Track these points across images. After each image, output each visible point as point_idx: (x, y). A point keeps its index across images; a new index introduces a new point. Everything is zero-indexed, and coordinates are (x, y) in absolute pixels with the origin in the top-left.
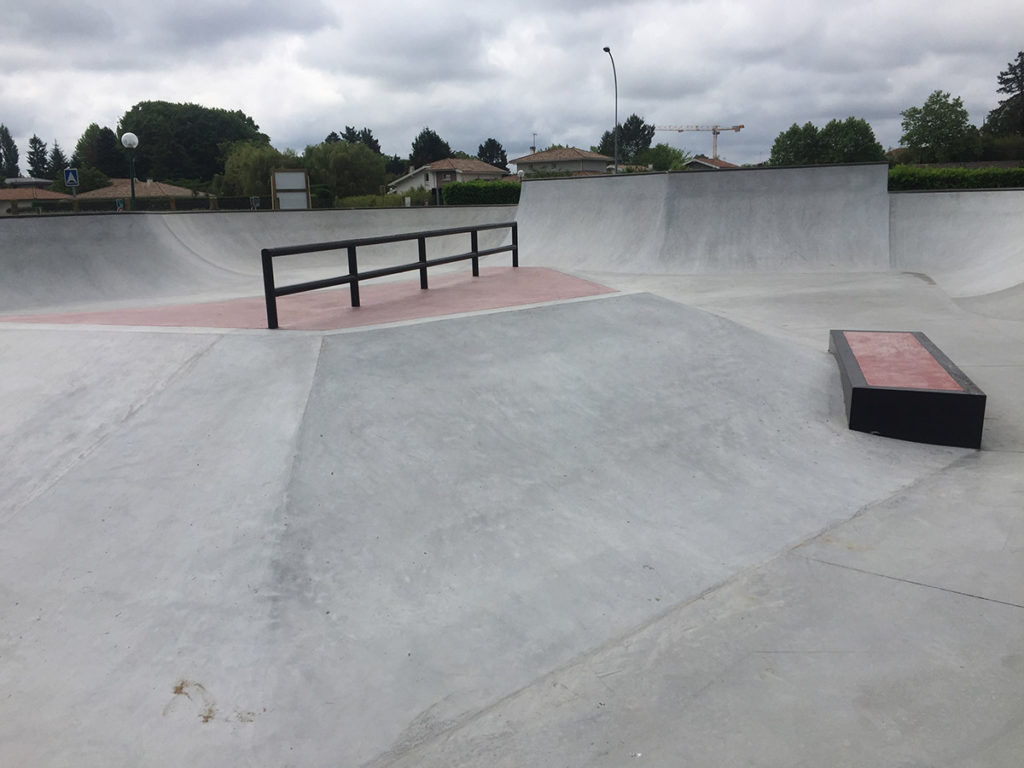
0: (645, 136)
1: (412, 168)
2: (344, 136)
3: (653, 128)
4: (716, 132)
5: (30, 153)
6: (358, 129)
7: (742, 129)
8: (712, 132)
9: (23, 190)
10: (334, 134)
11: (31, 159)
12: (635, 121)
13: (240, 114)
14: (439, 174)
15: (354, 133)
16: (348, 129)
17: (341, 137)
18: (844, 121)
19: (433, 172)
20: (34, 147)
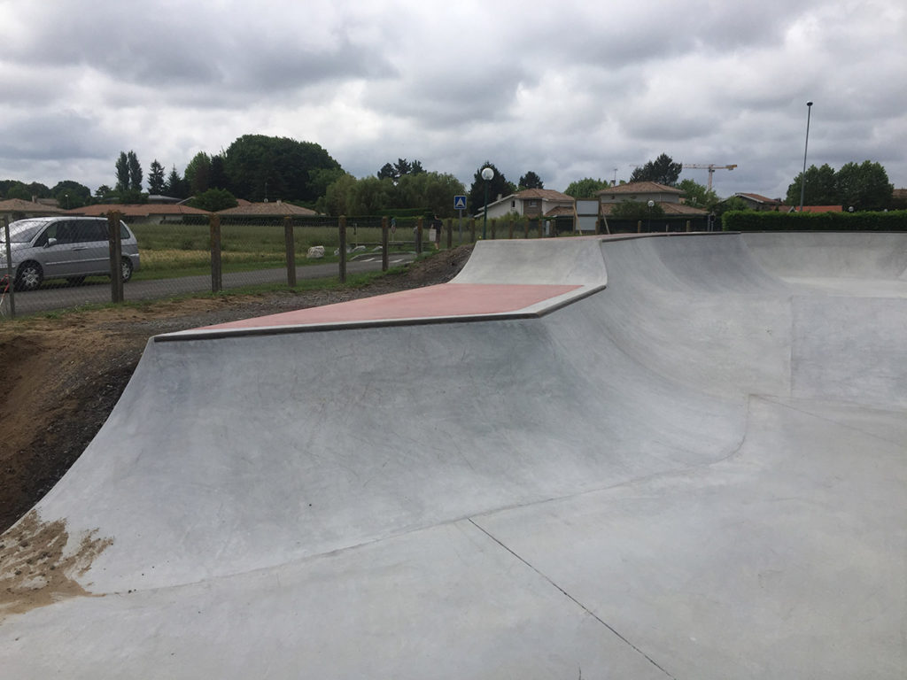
0: (673, 173)
1: (500, 196)
2: (396, 166)
3: (680, 166)
4: (711, 170)
5: (151, 175)
6: (410, 161)
7: (735, 168)
8: (707, 170)
9: (161, 206)
10: (388, 165)
11: (151, 179)
12: (664, 160)
13: (317, 147)
14: (526, 201)
15: (406, 164)
16: (400, 160)
17: (394, 167)
18: (860, 164)
19: (521, 200)
20: (154, 170)
